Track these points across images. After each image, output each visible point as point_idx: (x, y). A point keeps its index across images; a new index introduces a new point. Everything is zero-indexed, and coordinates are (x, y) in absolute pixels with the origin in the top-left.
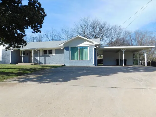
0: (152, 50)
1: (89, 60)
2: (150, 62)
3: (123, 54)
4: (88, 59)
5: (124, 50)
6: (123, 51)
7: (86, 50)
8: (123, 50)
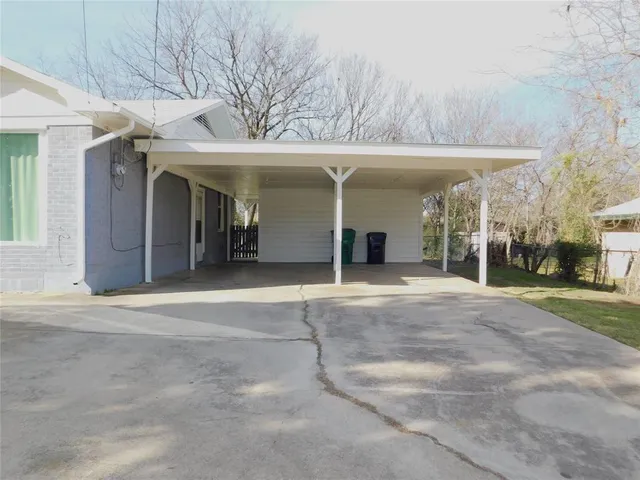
0: (521, 183)
1: (44, 243)
2: (508, 246)
3: (339, 203)
4: (42, 239)
5: (345, 170)
6: (340, 179)
7: (29, 158)
8: (335, 170)
